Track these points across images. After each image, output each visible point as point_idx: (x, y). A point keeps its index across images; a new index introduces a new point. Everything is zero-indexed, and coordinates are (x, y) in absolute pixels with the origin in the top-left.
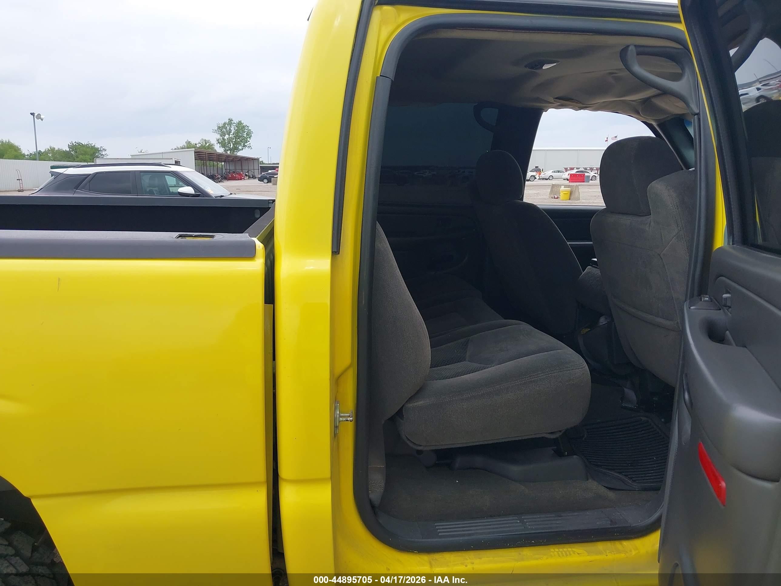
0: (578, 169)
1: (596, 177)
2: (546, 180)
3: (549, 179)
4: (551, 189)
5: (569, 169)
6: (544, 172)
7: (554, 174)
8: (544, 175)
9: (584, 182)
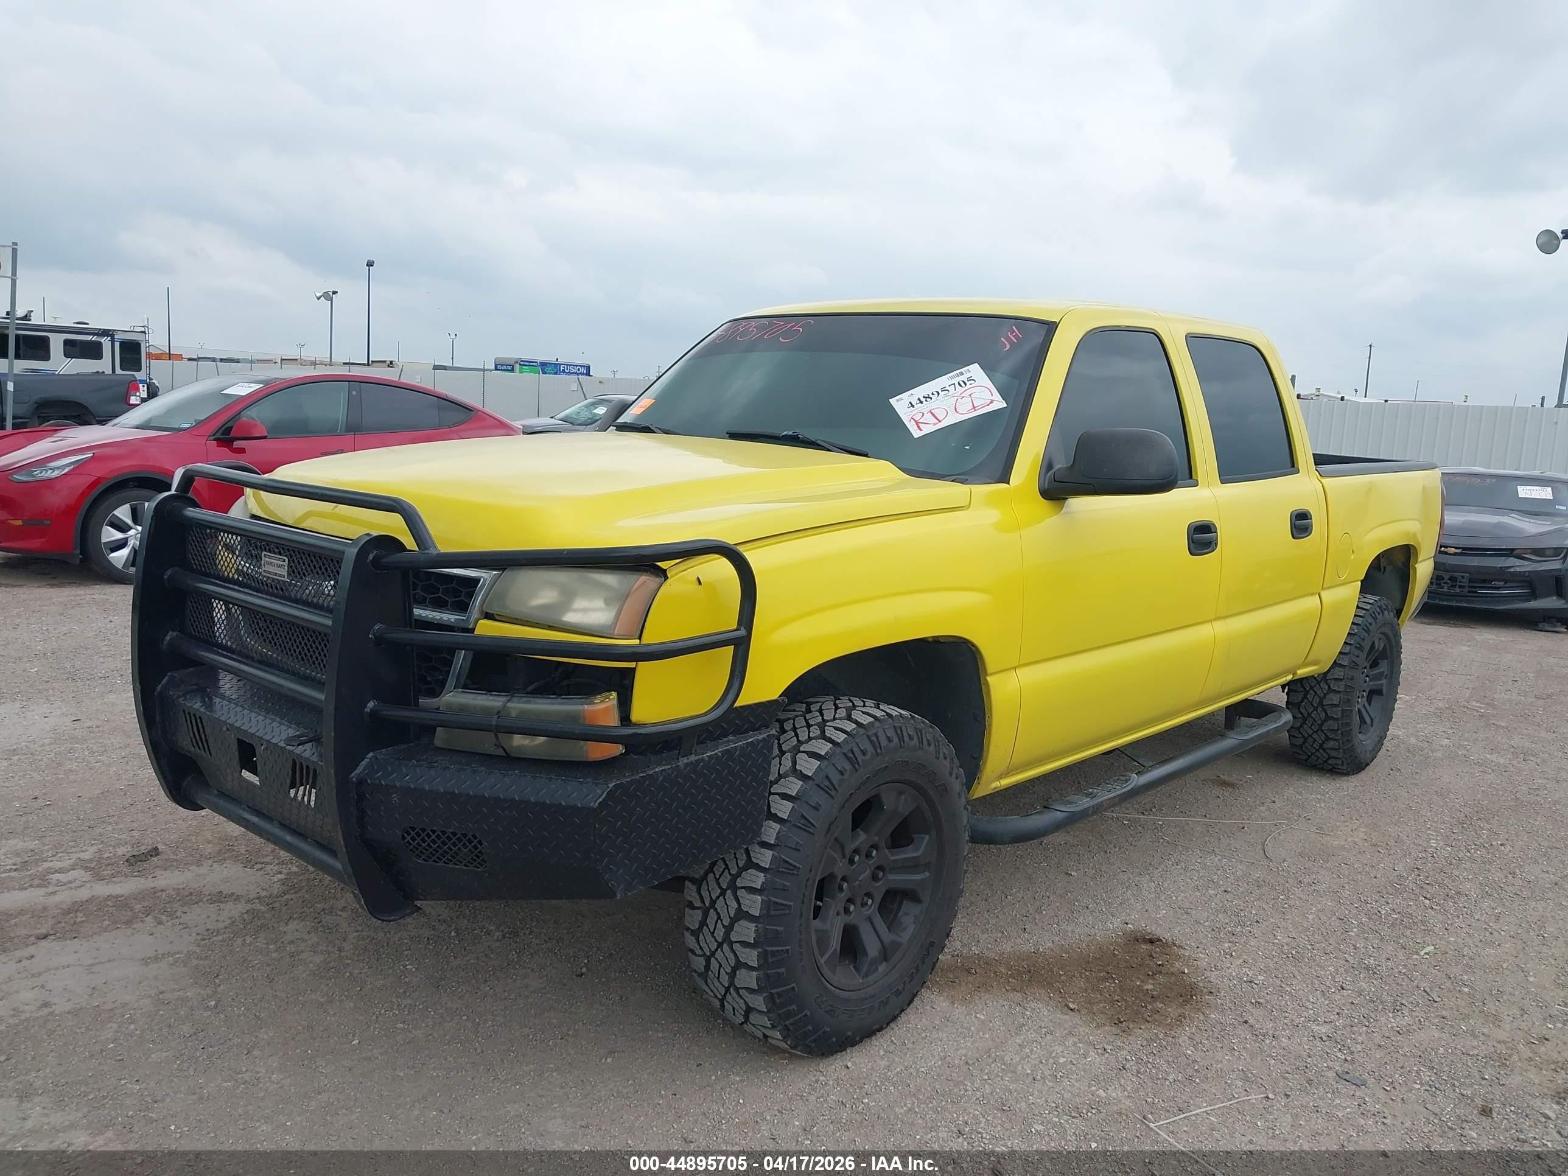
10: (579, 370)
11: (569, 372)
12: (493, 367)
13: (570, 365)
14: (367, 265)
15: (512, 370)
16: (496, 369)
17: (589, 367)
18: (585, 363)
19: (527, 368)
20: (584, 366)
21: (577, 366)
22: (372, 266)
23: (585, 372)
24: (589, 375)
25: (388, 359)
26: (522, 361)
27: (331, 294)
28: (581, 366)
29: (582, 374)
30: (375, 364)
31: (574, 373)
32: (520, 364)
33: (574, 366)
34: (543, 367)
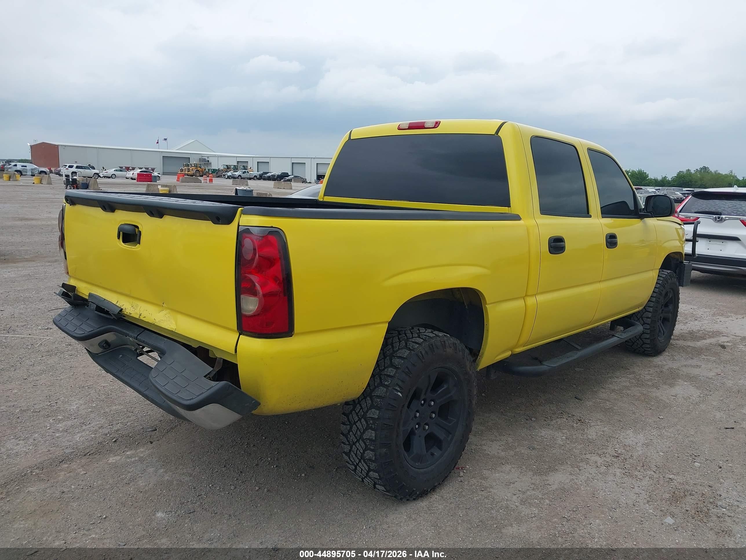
0: (141, 169)
1: (159, 177)
2: (109, 178)
3: (111, 177)
4: (147, 188)
5: (130, 168)
6: (105, 170)
7: (116, 173)
8: (106, 173)
9: (151, 181)
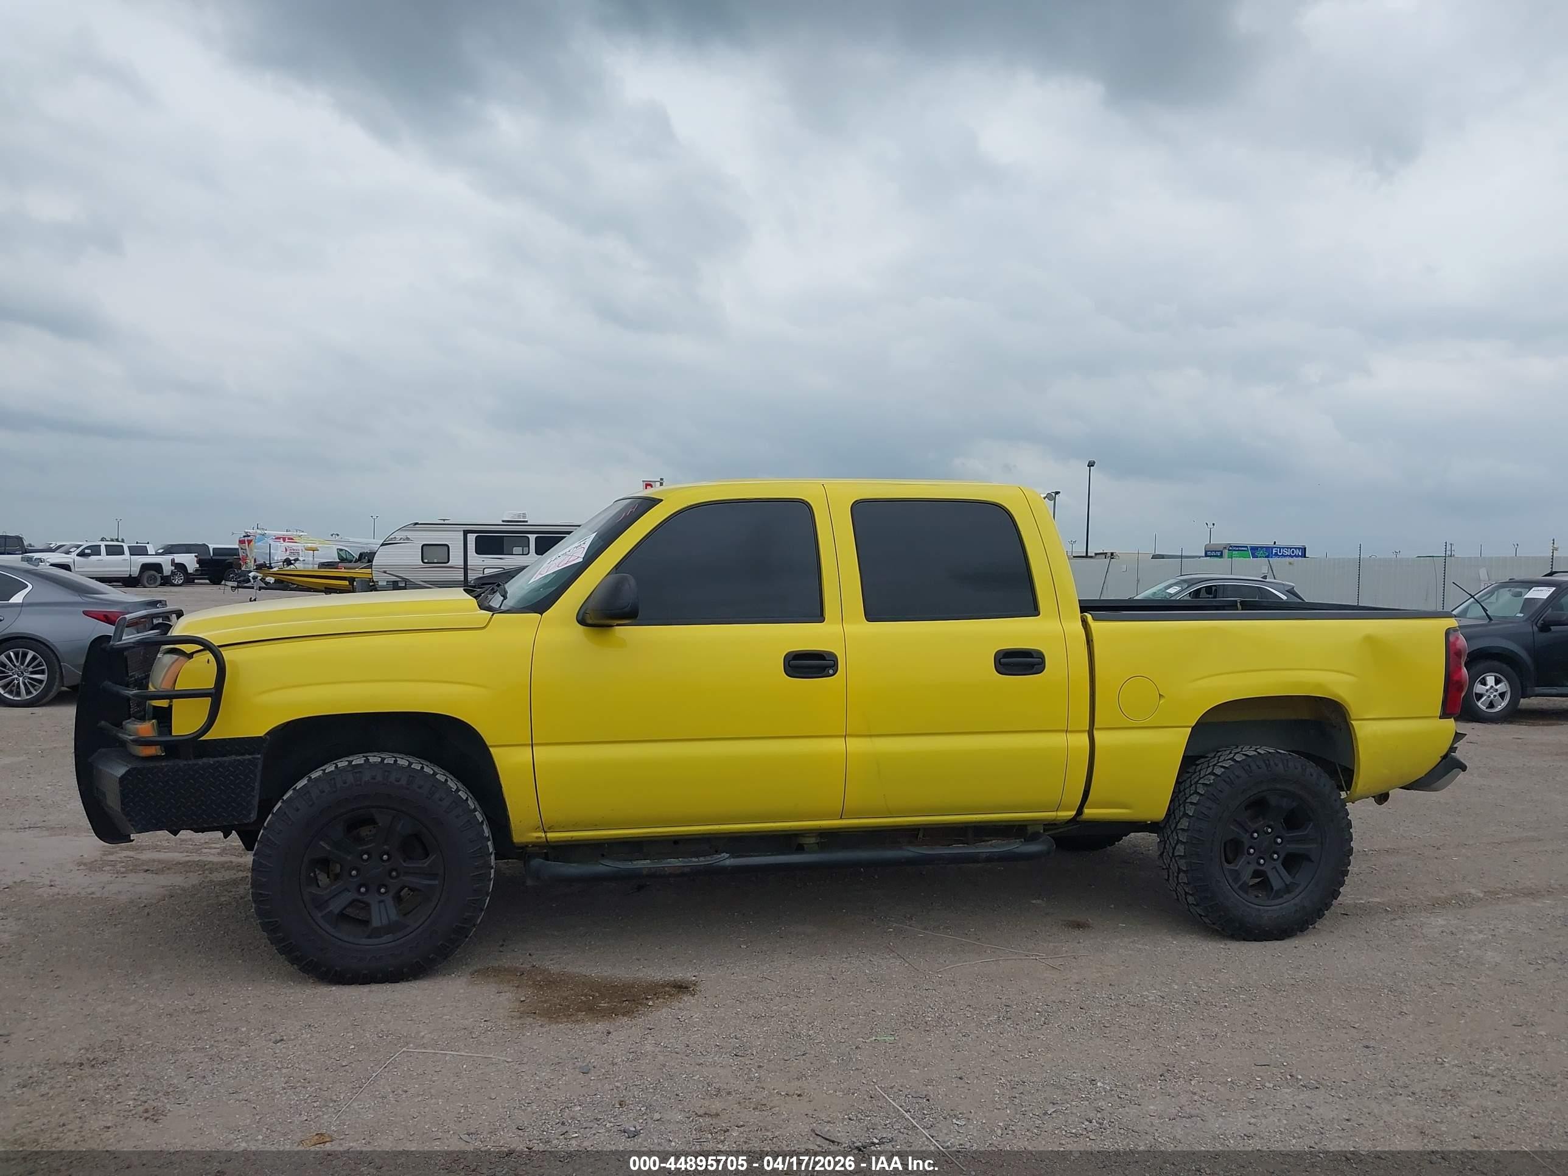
10: (1293, 552)
11: (1282, 555)
12: (1204, 555)
13: (1283, 548)
14: (1088, 466)
15: (1221, 556)
16: (1206, 556)
17: (1305, 549)
18: (1299, 544)
19: (1236, 552)
20: (1299, 548)
21: (1291, 548)
22: (1093, 466)
23: (1300, 554)
24: (1305, 557)
25: (1109, 551)
26: (1231, 546)
27: (1053, 494)
28: (1296, 548)
29: (1298, 556)
30: (1098, 556)
31: (1287, 555)
32: (1229, 550)
33: (1288, 548)
34: (1254, 552)
